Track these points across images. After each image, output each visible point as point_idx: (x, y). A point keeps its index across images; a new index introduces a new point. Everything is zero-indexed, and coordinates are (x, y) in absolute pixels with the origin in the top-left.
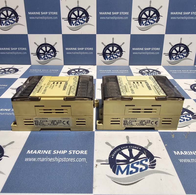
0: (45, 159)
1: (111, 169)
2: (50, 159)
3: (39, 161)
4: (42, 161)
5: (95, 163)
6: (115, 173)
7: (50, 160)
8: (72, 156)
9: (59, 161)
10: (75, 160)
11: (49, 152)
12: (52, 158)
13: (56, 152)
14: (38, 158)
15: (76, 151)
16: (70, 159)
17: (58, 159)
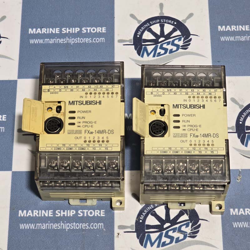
0: (48, 226)
1: (138, 239)
2: (54, 225)
3: (40, 228)
4: (43, 228)
5: (116, 230)
6: (142, 246)
7: (55, 226)
8: (84, 219)
9: (67, 228)
10: (89, 226)
11: (50, 213)
12: (56, 223)
13: (61, 214)
14: (37, 224)
15: (88, 211)
16: (81, 224)
17: (64, 225)
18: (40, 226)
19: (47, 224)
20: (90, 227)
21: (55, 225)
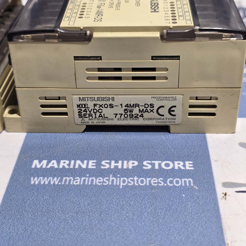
0: (84, 181)
2: (96, 179)
3: (69, 183)
4: (75, 184)
5: (220, 190)
7: (98, 181)
8: (152, 173)
9: (122, 184)
10: (165, 182)
11: (91, 164)
12: (101, 176)
13: (110, 165)
14: (64, 178)
15: (162, 162)
16: (148, 179)
17: (117, 179)
18: (70, 180)
19: (83, 179)
20: (167, 184)
21: (98, 179)
